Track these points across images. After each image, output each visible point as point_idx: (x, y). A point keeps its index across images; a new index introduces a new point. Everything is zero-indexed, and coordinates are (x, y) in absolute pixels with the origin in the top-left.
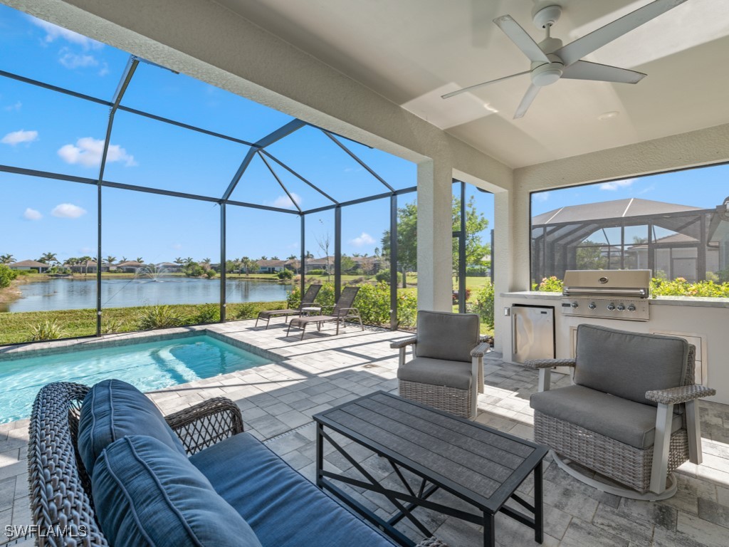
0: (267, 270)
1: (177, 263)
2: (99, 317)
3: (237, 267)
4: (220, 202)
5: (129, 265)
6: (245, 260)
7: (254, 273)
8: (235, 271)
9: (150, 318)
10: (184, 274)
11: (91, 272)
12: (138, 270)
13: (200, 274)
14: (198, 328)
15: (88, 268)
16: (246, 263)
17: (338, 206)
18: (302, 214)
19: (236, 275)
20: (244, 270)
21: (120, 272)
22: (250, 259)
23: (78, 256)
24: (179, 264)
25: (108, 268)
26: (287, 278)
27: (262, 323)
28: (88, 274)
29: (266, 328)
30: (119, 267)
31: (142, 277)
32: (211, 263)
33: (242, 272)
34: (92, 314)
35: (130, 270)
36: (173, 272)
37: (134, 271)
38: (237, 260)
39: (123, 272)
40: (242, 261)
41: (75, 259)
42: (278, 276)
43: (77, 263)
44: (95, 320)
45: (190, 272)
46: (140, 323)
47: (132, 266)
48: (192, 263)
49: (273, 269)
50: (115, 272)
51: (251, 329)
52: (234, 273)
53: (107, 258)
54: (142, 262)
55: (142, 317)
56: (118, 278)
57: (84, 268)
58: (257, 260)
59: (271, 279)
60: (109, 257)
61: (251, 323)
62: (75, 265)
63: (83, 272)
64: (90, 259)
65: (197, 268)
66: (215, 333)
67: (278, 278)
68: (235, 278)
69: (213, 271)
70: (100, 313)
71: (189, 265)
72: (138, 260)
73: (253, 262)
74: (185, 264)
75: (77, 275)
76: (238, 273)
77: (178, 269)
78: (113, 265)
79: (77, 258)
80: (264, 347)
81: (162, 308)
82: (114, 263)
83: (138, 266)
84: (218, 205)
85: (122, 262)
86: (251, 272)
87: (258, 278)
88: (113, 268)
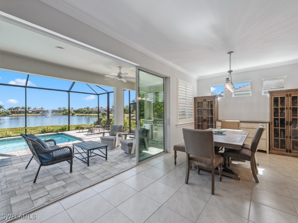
0: (97, 112)
1: (59, 109)
2: (26, 129)
3: (85, 111)
4: (68, 91)
5: (37, 111)
6: (88, 108)
7: (92, 113)
8: (84, 112)
9: (43, 129)
10: (62, 114)
11: (20, 113)
14: (60, 133)
15: (19, 112)
16: (88, 109)
17: (108, 93)
18: (98, 95)
19: (84, 114)
20: (88, 112)
21: (33, 113)
22: (90, 108)
24: (60, 110)
25: (28, 112)
26: (105, 116)
27: (81, 131)
28: (19, 114)
29: (82, 132)
30: (33, 111)
31: (43, 115)
32: (73, 109)
33: (87, 113)
34: (23, 129)
35: (38, 112)
36: (57, 113)
37: (40, 113)
38: (85, 108)
39: (35, 113)
40: (87, 109)
41: (13, 108)
42: (101, 114)
43: (14, 110)
44: (25, 131)
45: (65, 113)
46: (40, 131)
47: (39, 111)
48: (65, 109)
50: (31, 113)
51: (78, 133)
52: (83, 113)
55: (41, 129)
56: (33, 115)
57: (17, 112)
58: (94, 108)
60: (29, 107)
61: (78, 131)
64: (19, 108)
66: (65, 134)
67: (101, 115)
68: (84, 115)
69: (74, 113)
70: (26, 128)
71: (64, 110)
72: (42, 108)
73: (92, 109)
74: (62, 110)
75: (14, 115)
76: (85, 113)
77: (60, 112)
78: (30, 110)
80: (78, 137)
81: (48, 126)
82: (30, 109)
83: (41, 111)
84: (67, 92)
85: (34, 109)
86: (90, 113)
87: (93, 116)
88: (31, 112)
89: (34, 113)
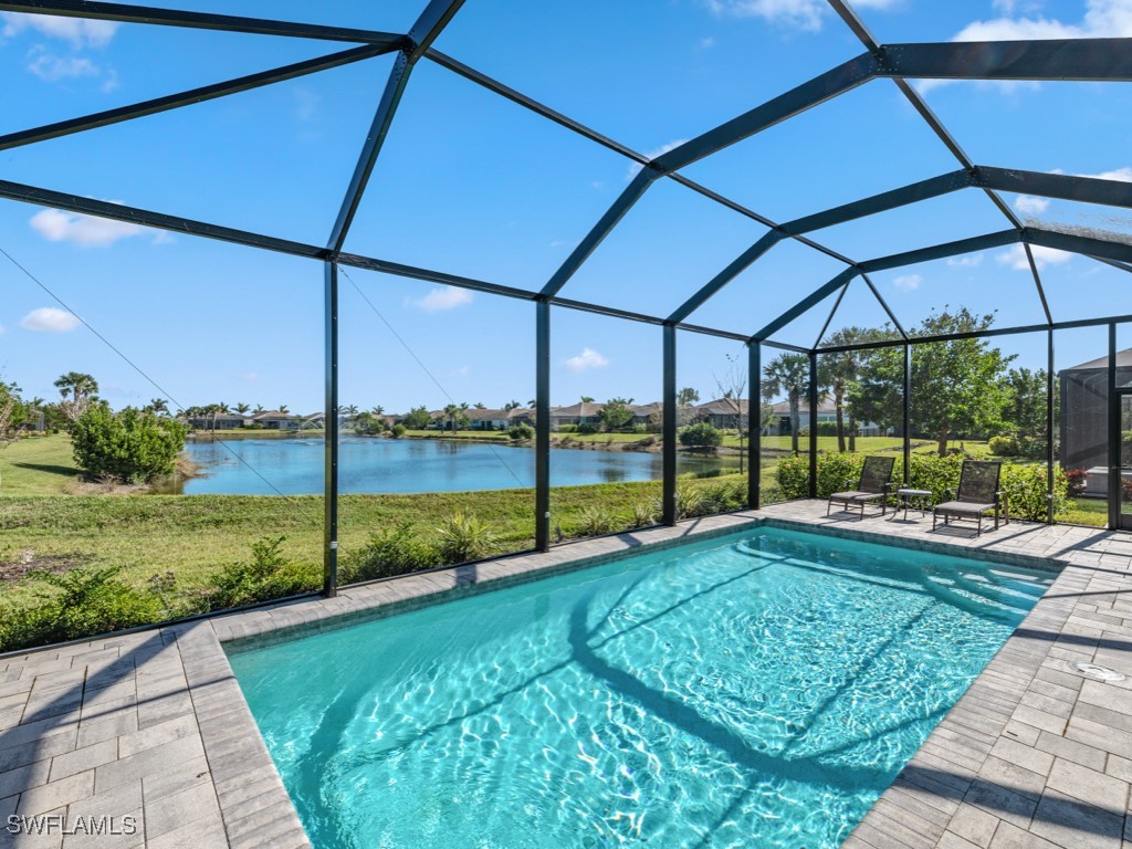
0: (480, 424)
5: (270, 418)
6: (451, 409)
10: (353, 431)
11: (220, 428)
12: (283, 424)
13: (378, 431)
15: (216, 422)
16: (451, 414)
19: (437, 433)
20: (452, 425)
21: (259, 428)
23: (202, 404)
25: (242, 421)
26: (523, 438)
28: (216, 431)
30: (257, 421)
31: (289, 435)
33: (450, 428)
35: (272, 423)
37: (279, 427)
39: (264, 428)
40: (447, 411)
41: (198, 408)
42: (510, 434)
43: (201, 414)
47: (274, 418)
49: (489, 423)
50: (251, 427)
53: (237, 407)
54: (286, 412)
57: (210, 423)
59: (497, 439)
60: (240, 405)
62: (198, 417)
63: (209, 428)
64: (217, 408)
65: (370, 422)
67: (508, 437)
68: (436, 437)
69: (400, 426)
72: (282, 408)
75: (201, 432)
76: (439, 429)
78: (247, 418)
79: (200, 406)
82: (247, 414)
83: (283, 419)
85: (258, 412)
86: (457, 427)
87: (474, 438)
88: (248, 422)
89: (262, 426)
